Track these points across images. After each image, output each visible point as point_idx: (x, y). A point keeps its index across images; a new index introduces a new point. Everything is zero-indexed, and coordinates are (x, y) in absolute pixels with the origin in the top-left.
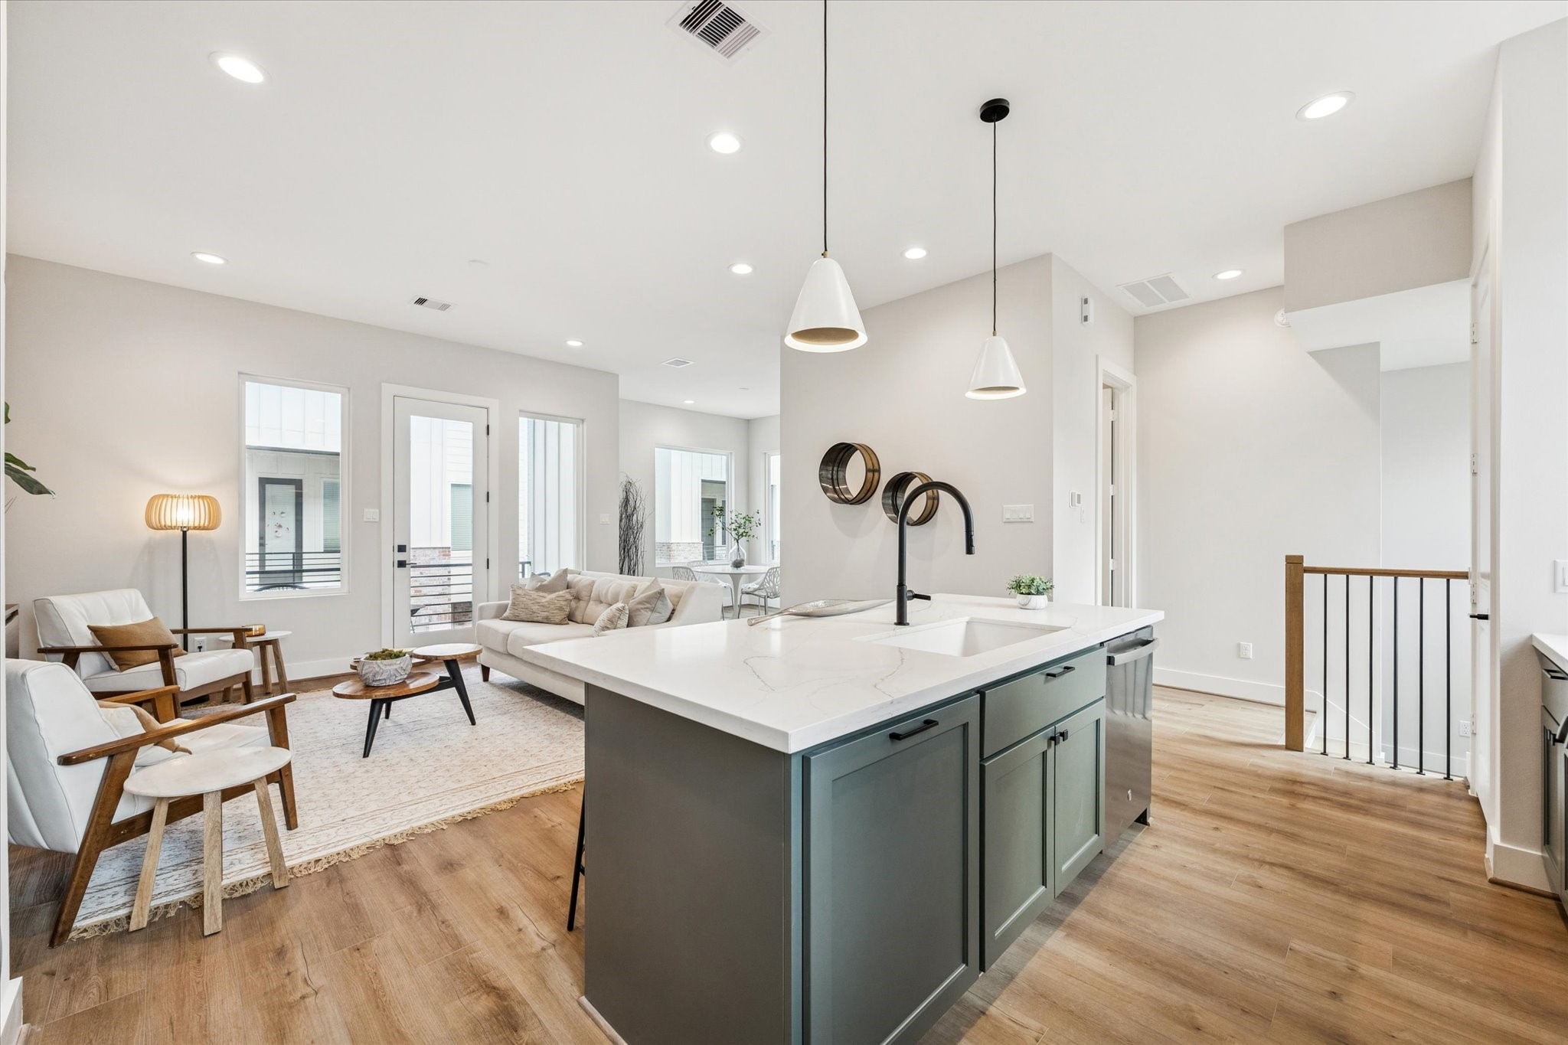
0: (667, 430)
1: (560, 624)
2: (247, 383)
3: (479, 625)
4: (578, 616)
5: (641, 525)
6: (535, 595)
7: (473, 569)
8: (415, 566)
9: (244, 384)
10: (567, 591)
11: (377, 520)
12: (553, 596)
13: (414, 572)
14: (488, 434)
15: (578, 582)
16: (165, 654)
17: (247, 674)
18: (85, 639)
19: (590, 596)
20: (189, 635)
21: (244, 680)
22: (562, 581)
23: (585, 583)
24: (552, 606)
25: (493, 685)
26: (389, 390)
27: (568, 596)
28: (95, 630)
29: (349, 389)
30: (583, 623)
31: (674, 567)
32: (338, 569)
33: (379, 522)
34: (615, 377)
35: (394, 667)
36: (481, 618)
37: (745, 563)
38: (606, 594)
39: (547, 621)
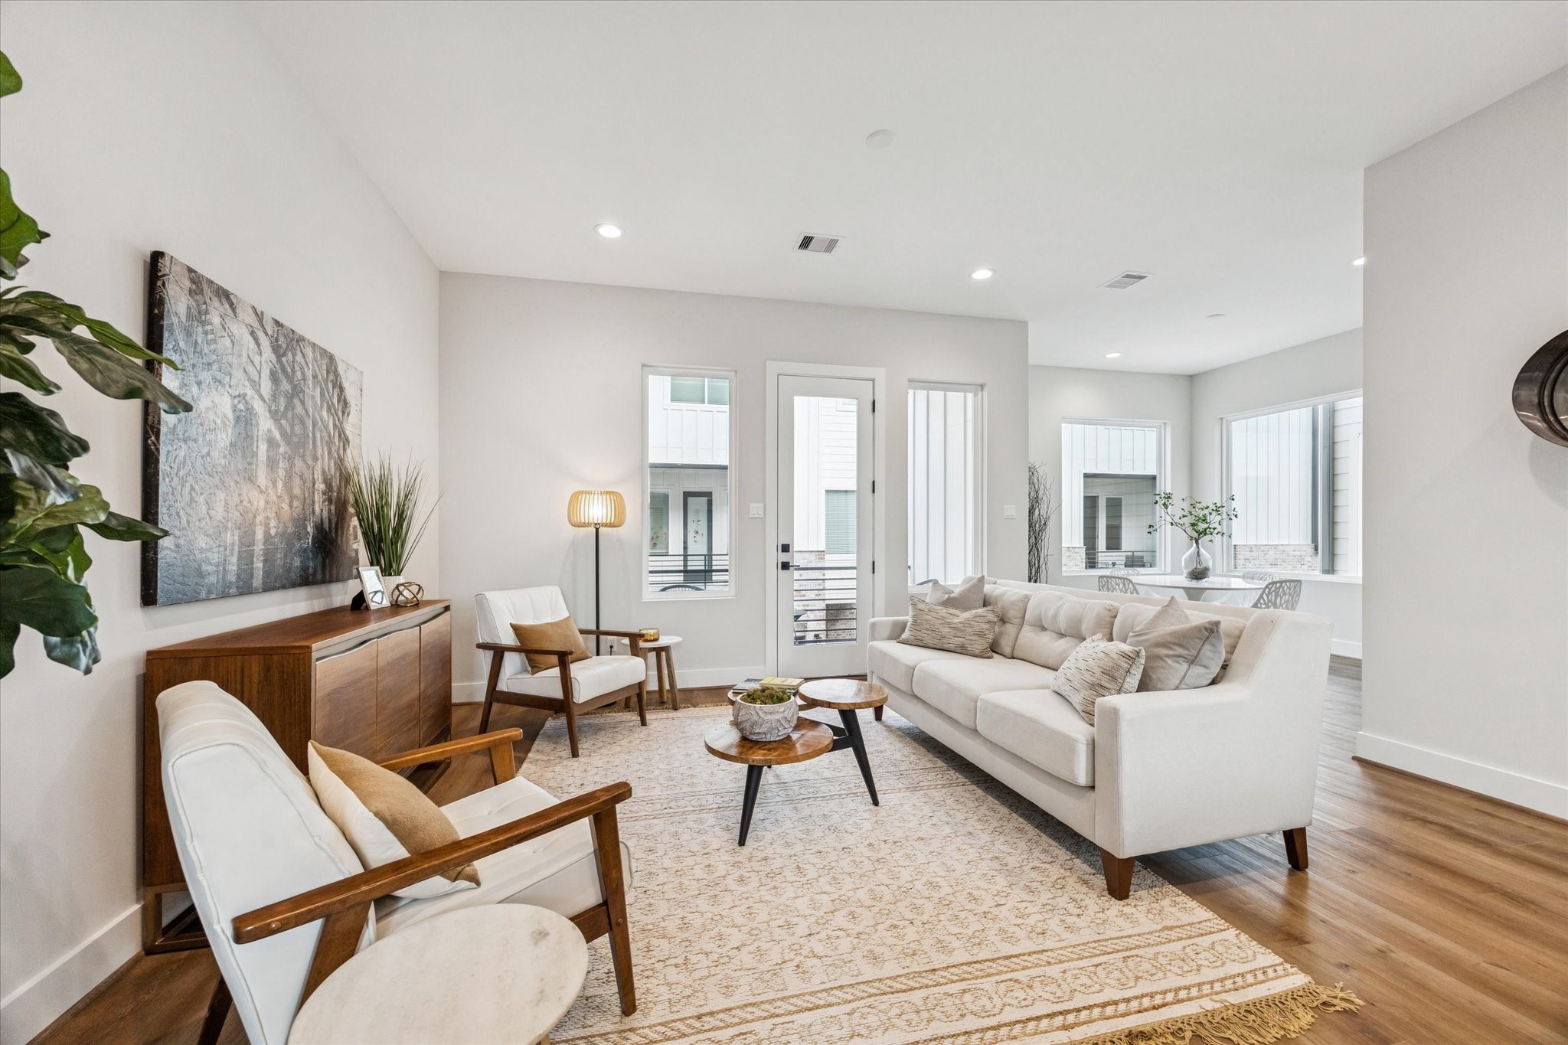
0: (1078, 399)
1: (981, 657)
2: (650, 376)
3: (871, 646)
4: (1006, 646)
5: (1045, 524)
6: (943, 611)
7: (857, 574)
8: (799, 568)
9: (648, 377)
10: (985, 609)
11: (762, 516)
12: (968, 615)
13: (797, 575)
14: (874, 411)
15: (1002, 595)
16: (564, 659)
17: (640, 685)
18: (508, 639)
19: (1024, 617)
20: (601, 636)
21: (638, 692)
22: (976, 597)
23: (1014, 598)
24: (969, 630)
25: (889, 728)
26: (773, 368)
27: (991, 617)
28: (516, 629)
29: (736, 371)
30: (1014, 658)
31: (1101, 577)
32: (727, 571)
33: (764, 519)
34: (1023, 325)
35: (777, 717)
36: (873, 639)
37: (1209, 573)
38: (1055, 617)
39: (962, 651)
